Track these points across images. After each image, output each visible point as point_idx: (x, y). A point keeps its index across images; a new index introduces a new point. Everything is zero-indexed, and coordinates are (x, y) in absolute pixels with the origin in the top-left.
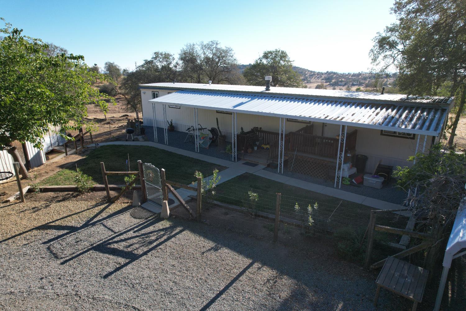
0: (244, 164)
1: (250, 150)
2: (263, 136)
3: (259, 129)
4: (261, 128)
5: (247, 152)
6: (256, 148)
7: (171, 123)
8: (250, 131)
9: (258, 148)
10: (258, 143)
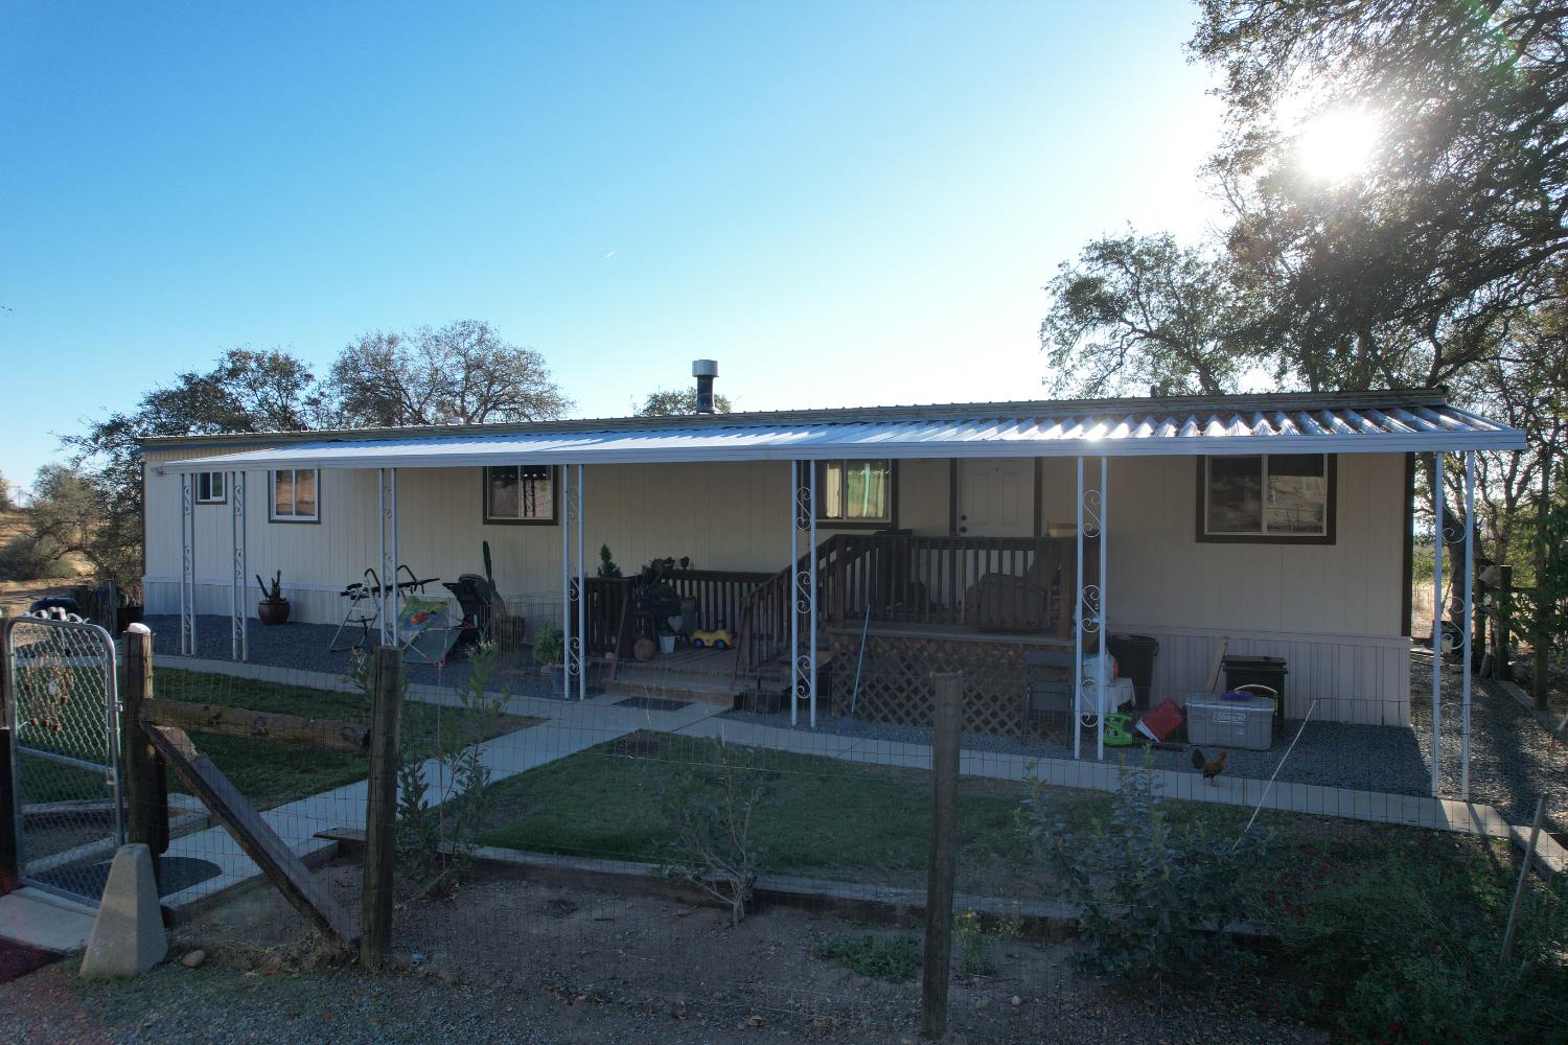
0: (624, 703)
1: (643, 647)
2: (695, 593)
3: (678, 566)
4: (685, 561)
5: (632, 656)
6: (668, 643)
7: (276, 585)
8: (639, 577)
9: (678, 645)
10: (676, 622)
